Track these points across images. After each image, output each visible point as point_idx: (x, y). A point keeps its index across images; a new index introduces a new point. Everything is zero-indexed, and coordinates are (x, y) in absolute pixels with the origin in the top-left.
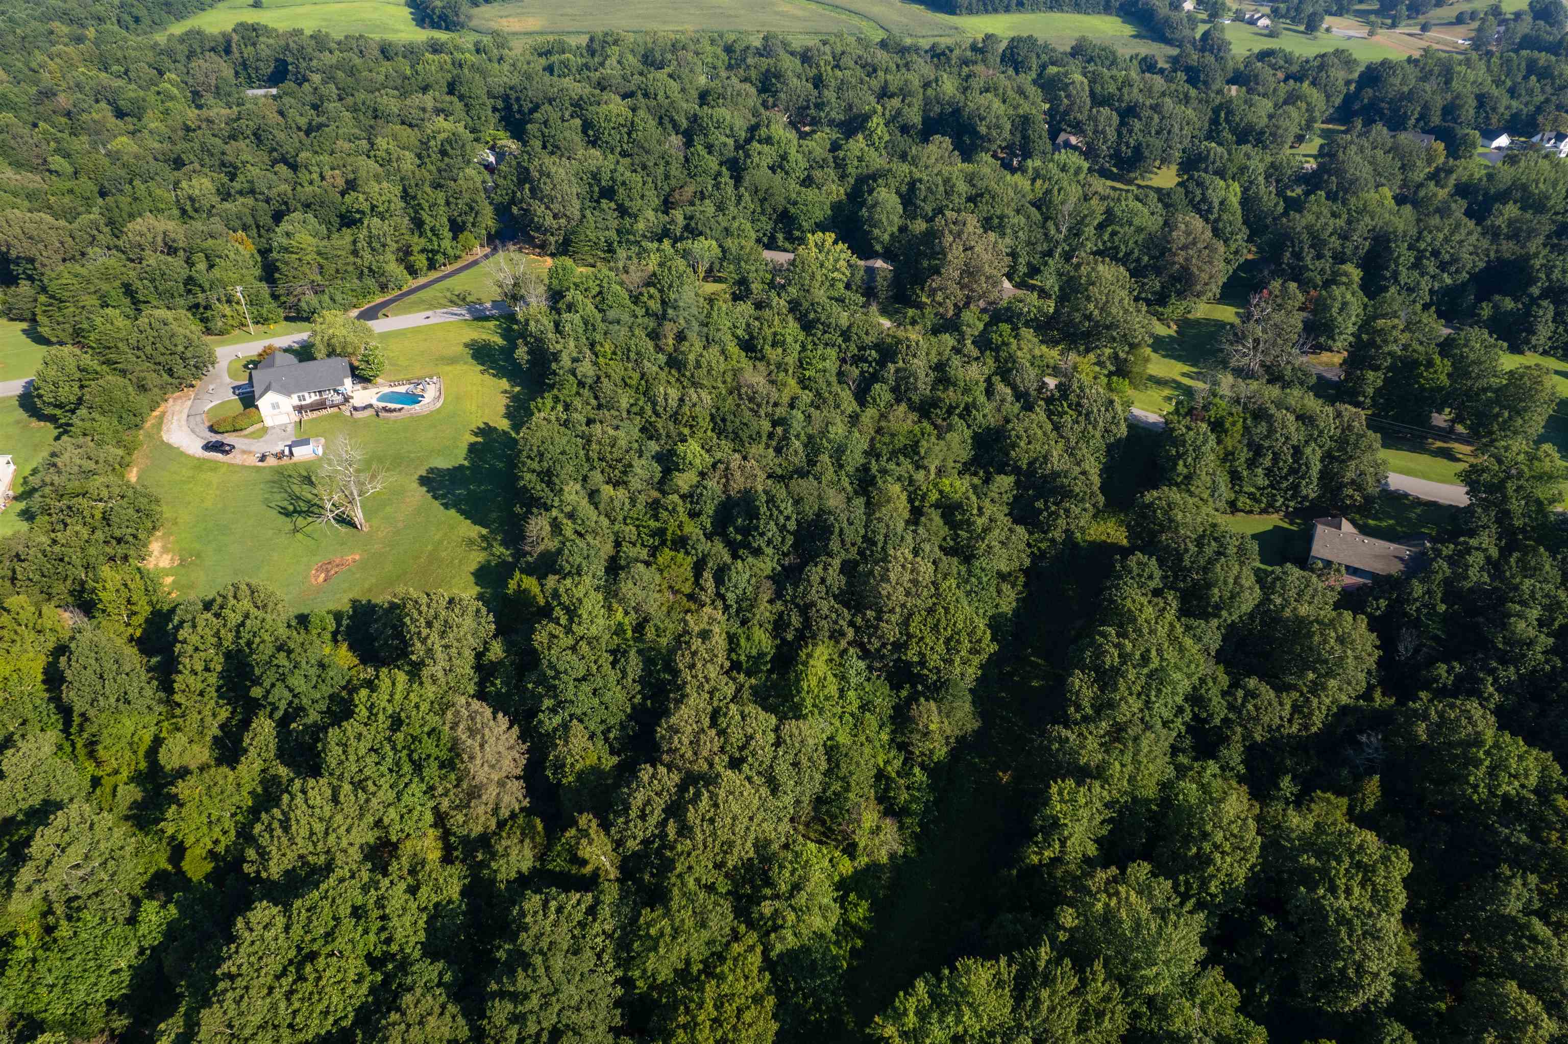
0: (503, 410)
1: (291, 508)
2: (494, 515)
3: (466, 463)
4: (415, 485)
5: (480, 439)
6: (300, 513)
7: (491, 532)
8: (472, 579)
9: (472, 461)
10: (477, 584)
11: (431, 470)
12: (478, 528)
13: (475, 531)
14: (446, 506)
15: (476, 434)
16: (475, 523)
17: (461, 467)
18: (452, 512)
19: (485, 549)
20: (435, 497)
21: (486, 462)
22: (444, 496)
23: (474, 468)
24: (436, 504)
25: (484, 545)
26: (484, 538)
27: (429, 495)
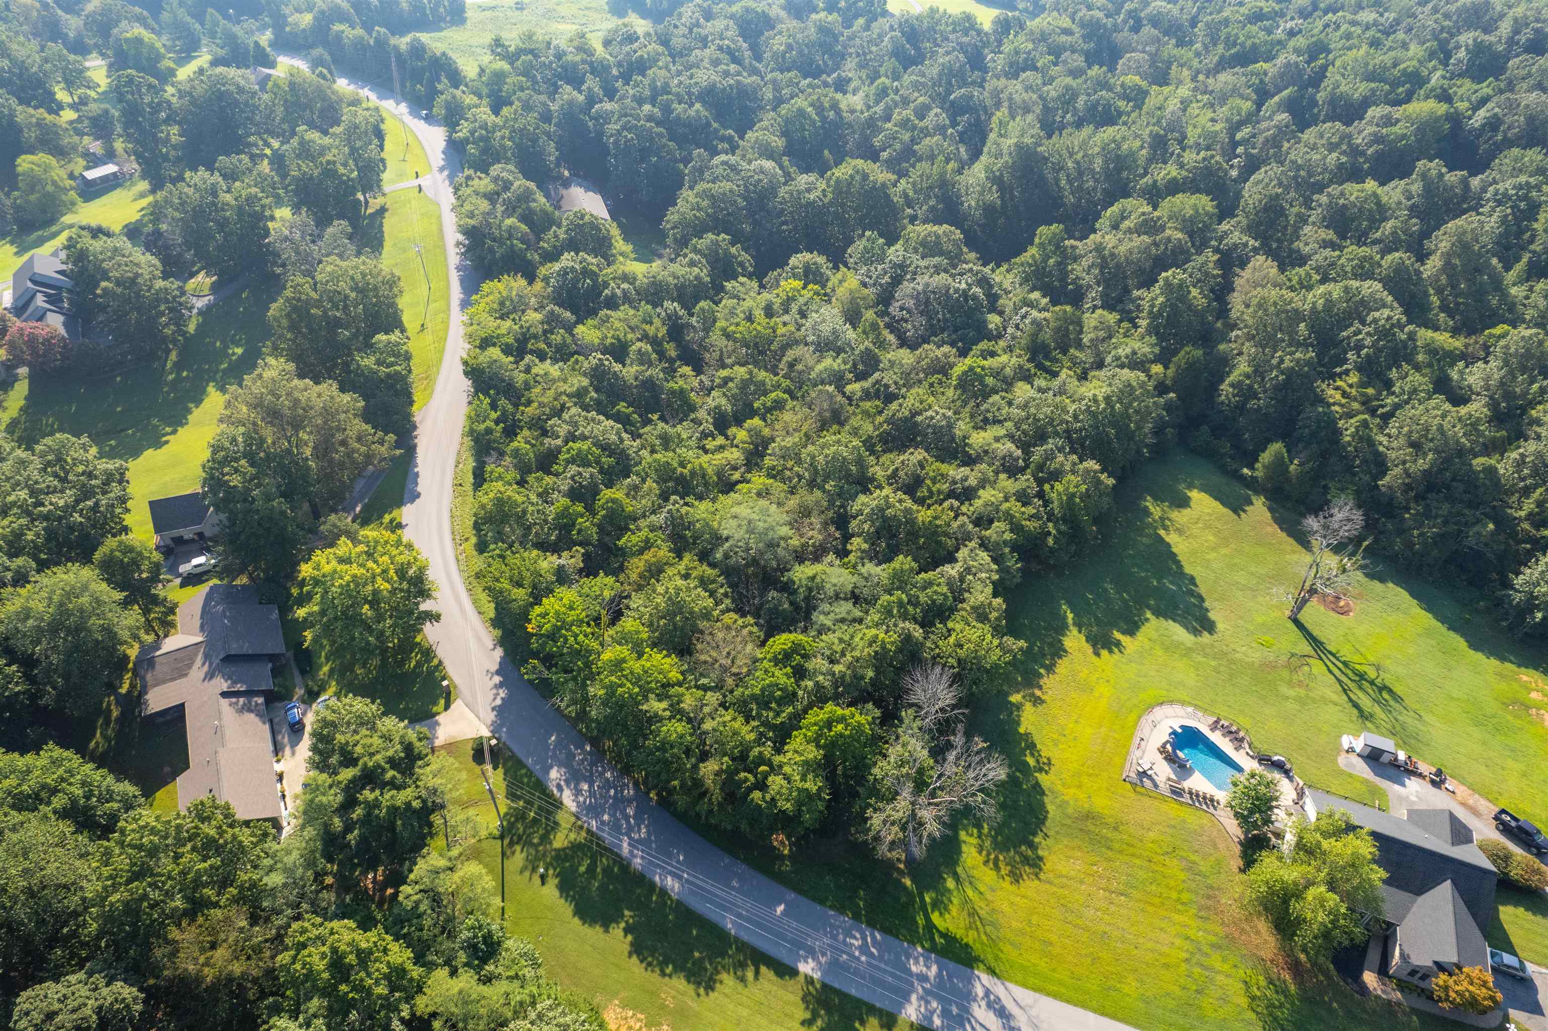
0: (1063, 666)
1: (1385, 695)
2: (1145, 540)
3: (1149, 615)
4: (1220, 626)
5: (1117, 635)
6: (1372, 683)
7: (1156, 528)
8: (1193, 504)
9: (1141, 612)
10: (1189, 498)
11: (1196, 632)
12: (1167, 539)
13: (1171, 538)
14: (1192, 580)
15: (1118, 644)
16: (1168, 545)
17: (1156, 615)
18: (1188, 569)
19: (1169, 519)
20: (1201, 599)
21: (1125, 602)
22: (1191, 593)
23: (1141, 603)
24: (1202, 590)
25: (1168, 523)
26: (1166, 528)
27: (1207, 604)
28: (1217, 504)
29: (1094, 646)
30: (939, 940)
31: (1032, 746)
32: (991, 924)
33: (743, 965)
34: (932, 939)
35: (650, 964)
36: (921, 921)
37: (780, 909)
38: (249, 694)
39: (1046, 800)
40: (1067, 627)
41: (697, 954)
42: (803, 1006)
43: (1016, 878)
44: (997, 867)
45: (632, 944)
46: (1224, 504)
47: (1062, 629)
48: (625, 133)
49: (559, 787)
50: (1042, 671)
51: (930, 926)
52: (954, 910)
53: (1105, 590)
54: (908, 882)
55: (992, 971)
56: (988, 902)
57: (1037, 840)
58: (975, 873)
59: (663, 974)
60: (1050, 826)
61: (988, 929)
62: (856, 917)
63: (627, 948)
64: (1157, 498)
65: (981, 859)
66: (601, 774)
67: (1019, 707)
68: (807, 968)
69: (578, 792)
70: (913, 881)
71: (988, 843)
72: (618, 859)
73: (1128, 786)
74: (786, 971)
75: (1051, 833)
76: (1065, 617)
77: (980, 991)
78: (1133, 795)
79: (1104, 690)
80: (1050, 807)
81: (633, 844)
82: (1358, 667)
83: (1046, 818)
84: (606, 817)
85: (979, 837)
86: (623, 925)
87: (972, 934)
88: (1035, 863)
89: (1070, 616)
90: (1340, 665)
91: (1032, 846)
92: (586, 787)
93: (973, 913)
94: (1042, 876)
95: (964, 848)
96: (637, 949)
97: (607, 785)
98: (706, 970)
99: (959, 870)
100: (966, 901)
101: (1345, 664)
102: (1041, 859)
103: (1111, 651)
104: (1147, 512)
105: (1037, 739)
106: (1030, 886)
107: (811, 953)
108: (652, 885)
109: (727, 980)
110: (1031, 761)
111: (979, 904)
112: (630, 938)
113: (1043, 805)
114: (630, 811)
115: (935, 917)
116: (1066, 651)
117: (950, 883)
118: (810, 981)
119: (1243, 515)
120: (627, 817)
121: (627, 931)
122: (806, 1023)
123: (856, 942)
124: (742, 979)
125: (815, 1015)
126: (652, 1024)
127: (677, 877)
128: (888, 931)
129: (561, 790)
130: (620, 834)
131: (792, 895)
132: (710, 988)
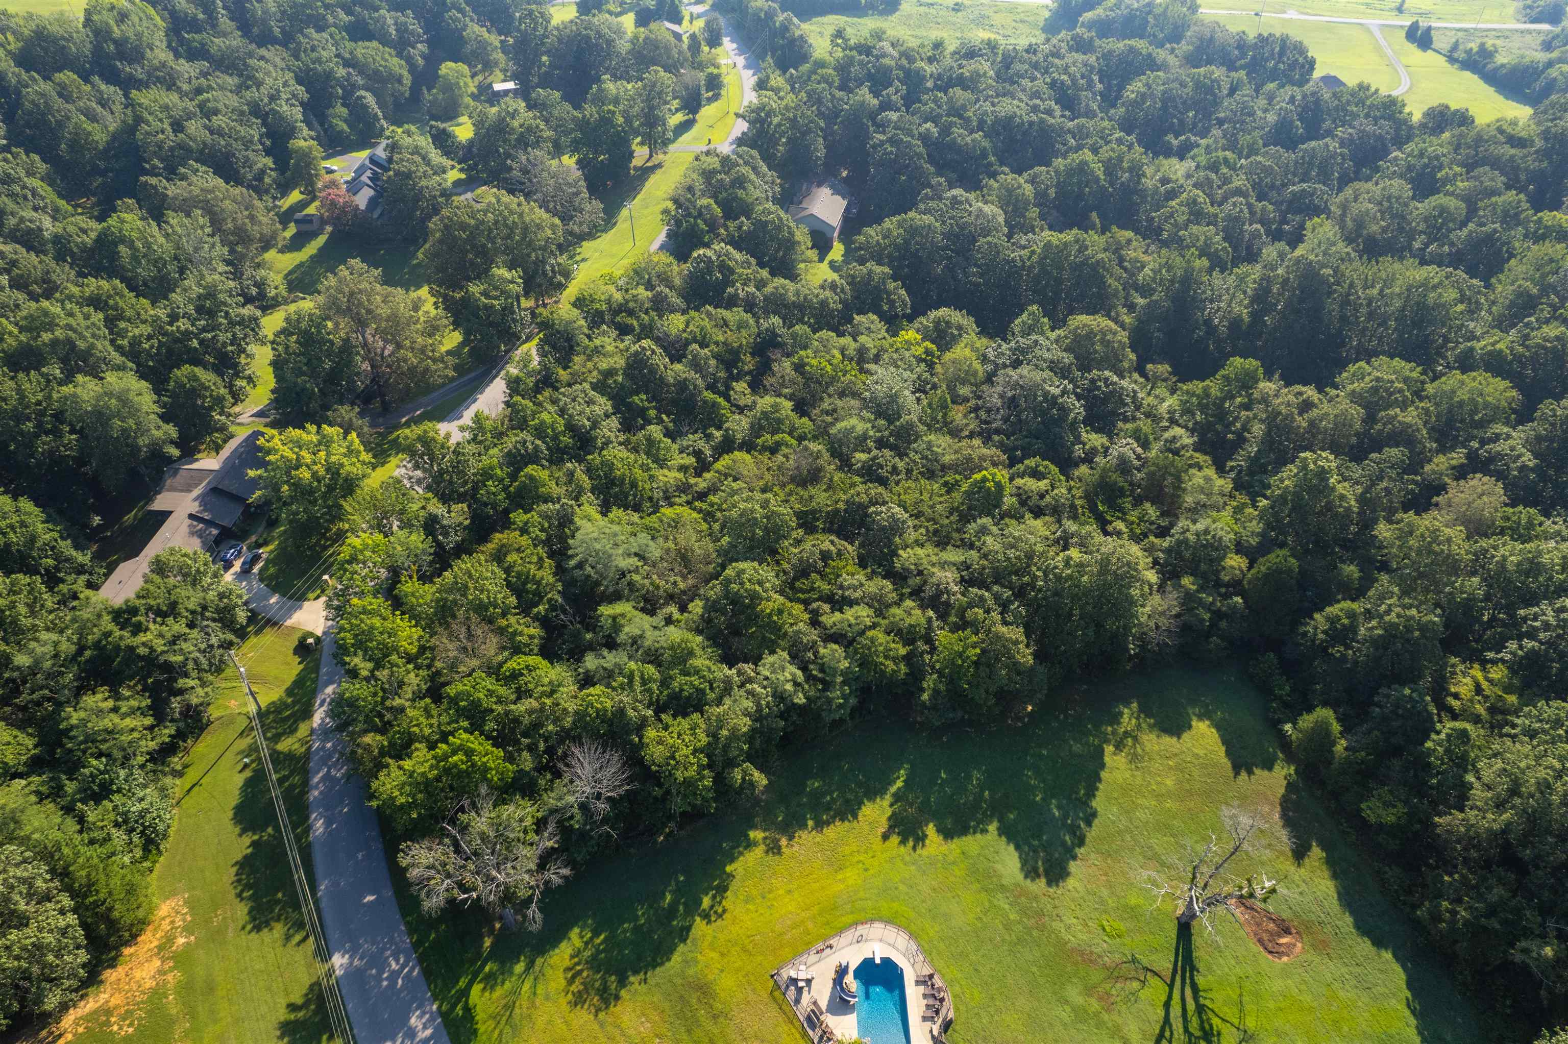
0: (835, 831)
2: (1077, 748)
3: (993, 827)
4: (1071, 882)
5: (930, 829)
7: (1107, 741)
8: (1186, 736)
9: (986, 819)
10: (1190, 727)
12: (1107, 759)
13: (1115, 760)
14: (1090, 818)
16: (1103, 766)
17: (1002, 831)
18: (1097, 803)
19: (1135, 739)
20: (1081, 841)
21: (979, 798)
22: (1074, 830)
23: (997, 810)
24: (1092, 834)
25: (1130, 741)
26: (1119, 747)
28: (1222, 751)
29: (891, 828)
30: (459, 1010)
31: (722, 889)
32: (514, 1028)
33: (299, 928)
34: (454, 1006)
35: (239, 881)
36: (462, 983)
37: (370, 898)
38: (209, 523)
39: (681, 948)
40: (882, 792)
41: (280, 895)
42: (304, 991)
43: (578, 1000)
44: (571, 981)
45: (246, 857)
46: (1228, 753)
47: (873, 792)
48: (887, 146)
49: (323, 701)
50: (810, 823)
51: (465, 992)
52: (499, 992)
53: (969, 777)
54: (487, 942)
56: (533, 1005)
57: (632, 979)
58: (548, 972)
59: (239, 895)
60: (657, 975)
61: (508, 1029)
62: (415, 946)
63: (239, 857)
64: (1145, 710)
65: (567, 963)
67: (750, 845)
68: (339, 961)
70: (493, 945)
71: (587, 953)
72: (306, 783)
73: (771, 983)
74: (323, 953)
75: (652, 981)
76: (891, 783)
78: (765, 995)
79: (851, 876)
80: (676, 958)
81: (327, 777)
82: (1215, 1021)
83: (662, 964)
84: (329, 745)
85: (586, 943)
86: (256, 837)
87: (491, 1024)
88: (608, 998)
89: (899, 784)
90: (1191, 1005)
91: (623, 982)
93: (510, 1007)
94: (602, 1015)
95: (563, 945)
96: (245, 865)
98: (272, 911)
99: (539, 961)
100: (516, 992)
101: (1201, 1009)
102: (617, 998)
103: (903, 842)
104: (1115, 719)
105: (734, 885)
106: (583, 1017)
107: (353, 952)
108: (307, 817)
109: (279, 930)
110: (706, 902)
111: (523, 1002)
112: (249, 851)
113: (671, 951)
115: (476, 989)
116: (855, 817)
117: (519, 968)
118: (330, 973)
119: (1244, 775)
121: (254, 844)
122: (292, 1007)
123: (394, 966)
124: (288, 938)
125: (305, 1005)
126: (188, 929)
127: (328, 823)
128: (427, 974)
129: (321, 705)
130: (325, 764)
131: (389, 893)
132: (258, 929)
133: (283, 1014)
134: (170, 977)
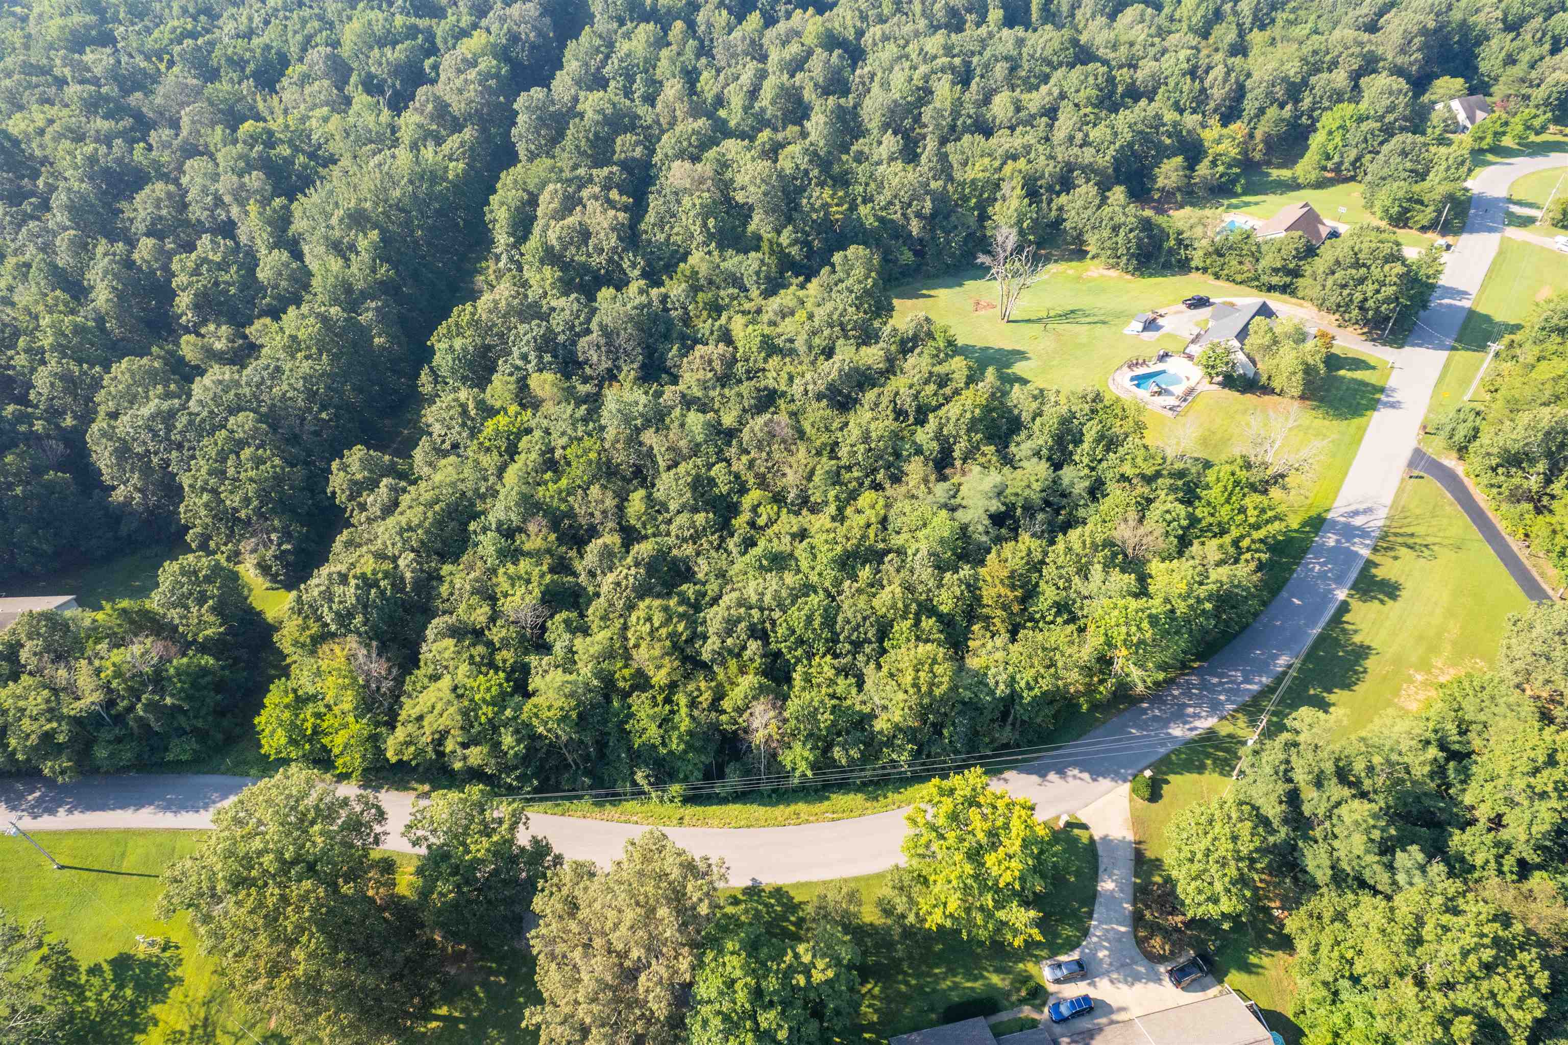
4: (1018, 348)
11: (1026, 358)
17: (1010, 367)
30: (1308, 529)
33: (1344, 631)
34: (1309, 532)
37: (1295, 601)
41: (1340, 654)
42: (1370, 603)
45: (1342, 689)
49: (1191, 729)
55: (1327, 511)
59: (1365, 672)
62: (1298, 564)
63: (1346, 693)
66: (1174, 697)
68: (1341, 594)
69: (1197, 716)
72: (1263, 693)
73: (1179, 417)
74: (1344, 608)
77: (1342, 519)
78: (1187, 418)
81: (1247, 681)
84: (1222, 698)
86: (1325, 695)
87: (1301, 513)
92: (1190, 710)
96: (1346, 686)
97: (1187, 694)
98: (1353, 650)
107: (1331, 591)
109: (1357, 639)
112: (1336, 691)
114: (1215, 680)
118: (1351, 596)
120: (1221, 684)
121: (1330, 692)
122: (1382, 602)
123: (1317, 567)
124: (1356, 631)
125: (1375, 598)
126: (1410, 680)
127: (1276, 657)
128: (1305, 551)
129: (1195, 728)
130: (1238, 690)
131: (1284, 594)
132: (1369, 647)
133: (1390, 603)
134: (1440, 665)
